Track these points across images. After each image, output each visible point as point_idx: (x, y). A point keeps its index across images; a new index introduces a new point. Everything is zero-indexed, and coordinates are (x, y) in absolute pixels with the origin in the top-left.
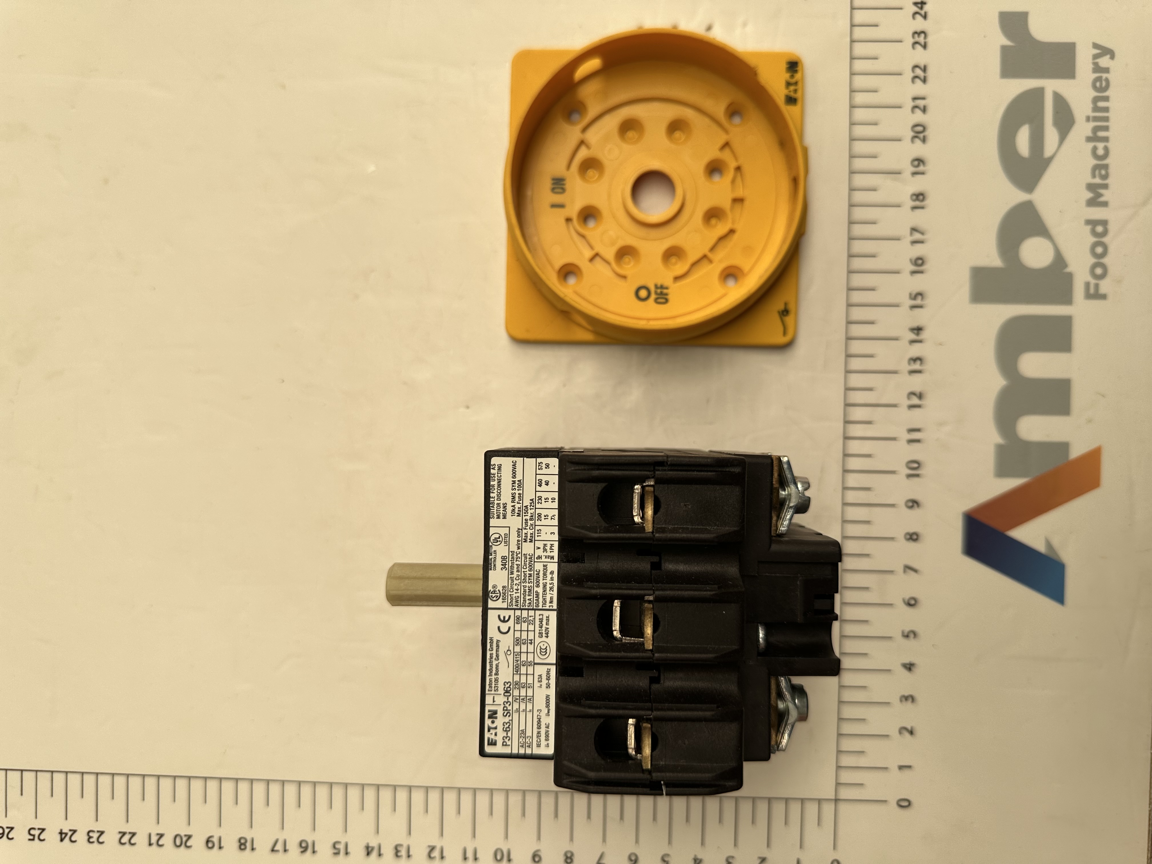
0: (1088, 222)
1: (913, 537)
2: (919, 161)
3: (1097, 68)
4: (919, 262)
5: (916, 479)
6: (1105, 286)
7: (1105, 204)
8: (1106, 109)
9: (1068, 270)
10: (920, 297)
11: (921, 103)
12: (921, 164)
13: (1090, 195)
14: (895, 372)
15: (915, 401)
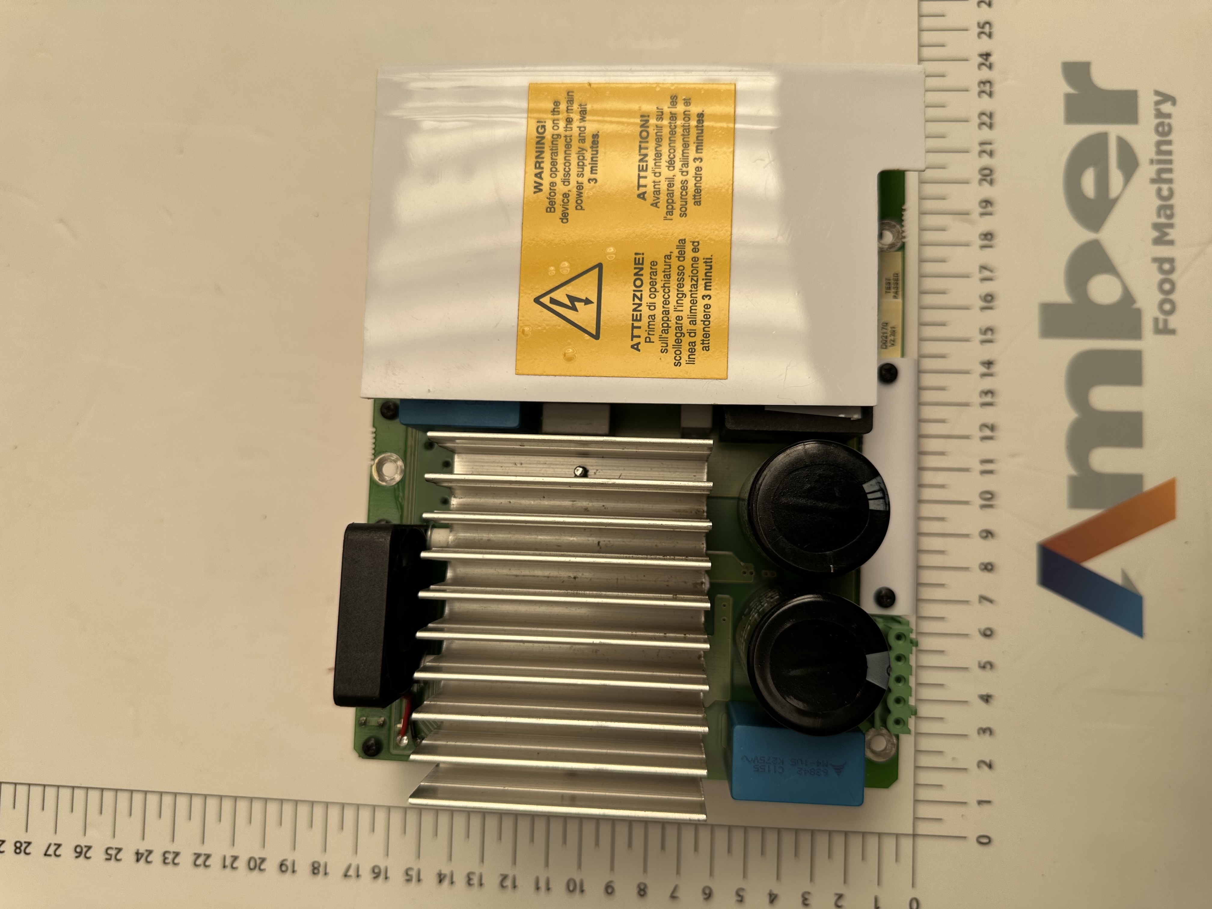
0: (1155, 260)
1: (988, 567)
2: (987, 202)
3: (1159, 114)
4: (989, 299)
5: (989, 510)
6: (1173, 322)
7: (1171, 243)
8: (1170, 153)
9: (1136, 306)
10: (990, 332)
11: (988, 148)
12: (989, 205)
13: (1155, 234)
14: (967, 405)
15: (988, 433)
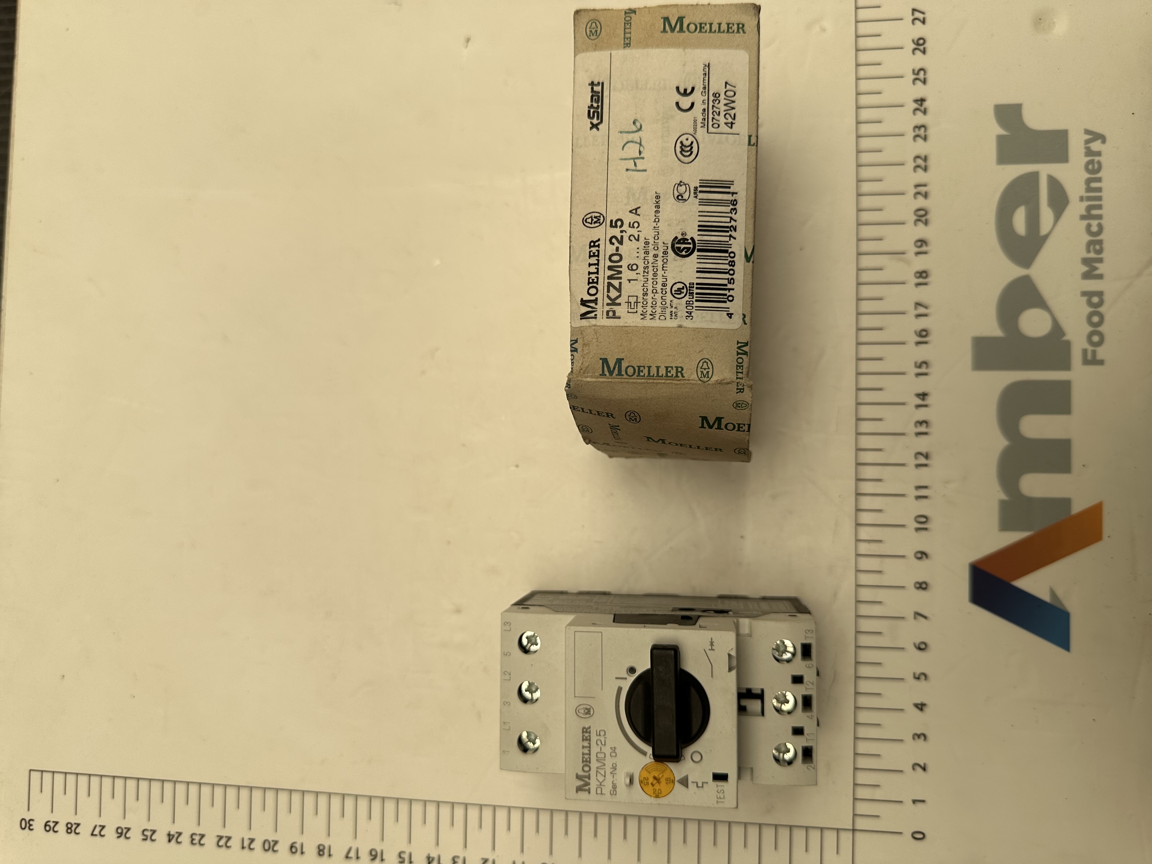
0: (1084, 294)
1: (922, 586)
2: (922, 242)
3: (1089, 152)
4: (923, 334)
5: (924, 533)
6: (1102, 353)
7: (1100, 277)
8: (1099, 190)
9: (1065, 338)
10: (924, 366)
11: (923, 189)
12: (924, 244)
13: (1085, 269)
14: (903, 434)
15: (922, 460)
